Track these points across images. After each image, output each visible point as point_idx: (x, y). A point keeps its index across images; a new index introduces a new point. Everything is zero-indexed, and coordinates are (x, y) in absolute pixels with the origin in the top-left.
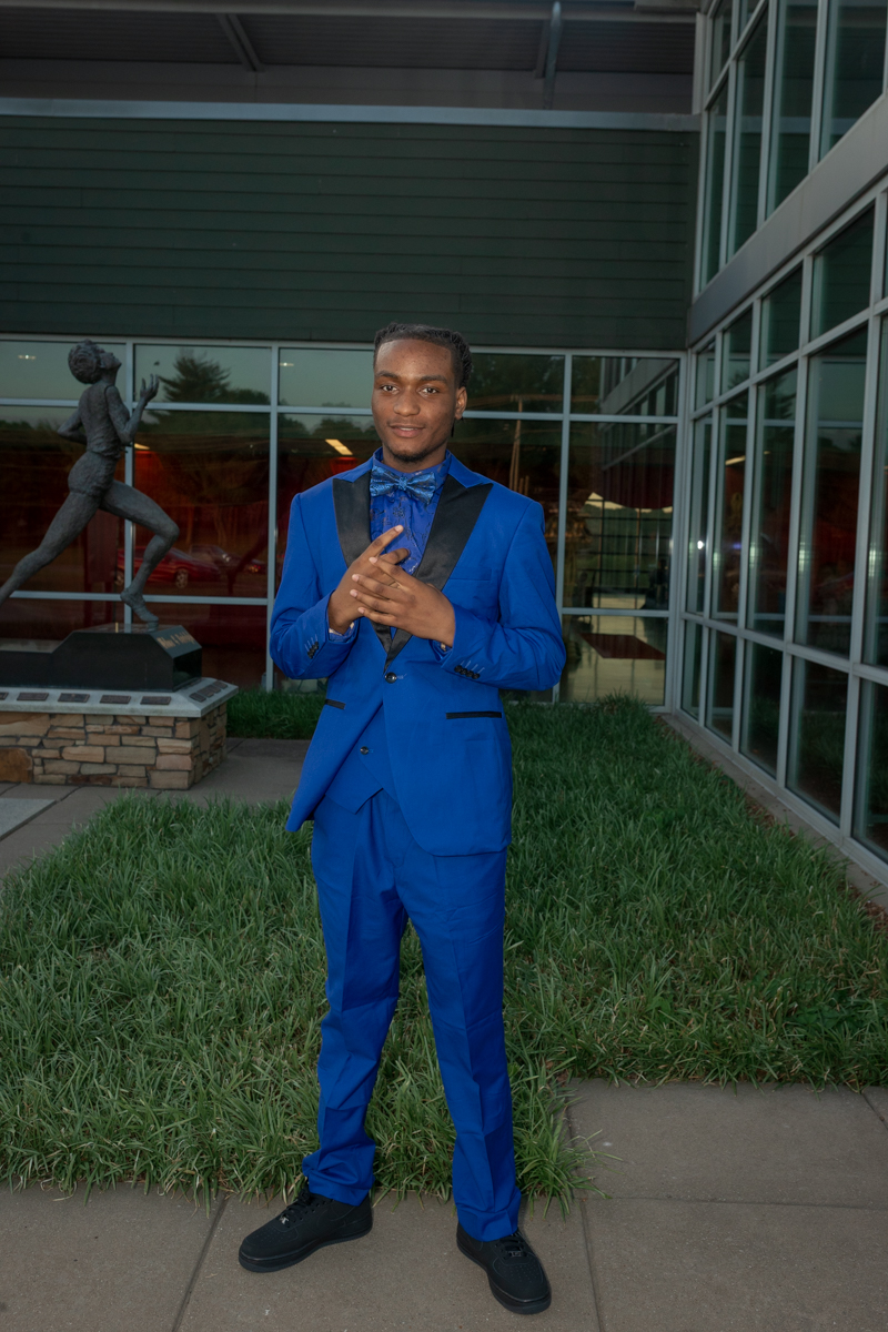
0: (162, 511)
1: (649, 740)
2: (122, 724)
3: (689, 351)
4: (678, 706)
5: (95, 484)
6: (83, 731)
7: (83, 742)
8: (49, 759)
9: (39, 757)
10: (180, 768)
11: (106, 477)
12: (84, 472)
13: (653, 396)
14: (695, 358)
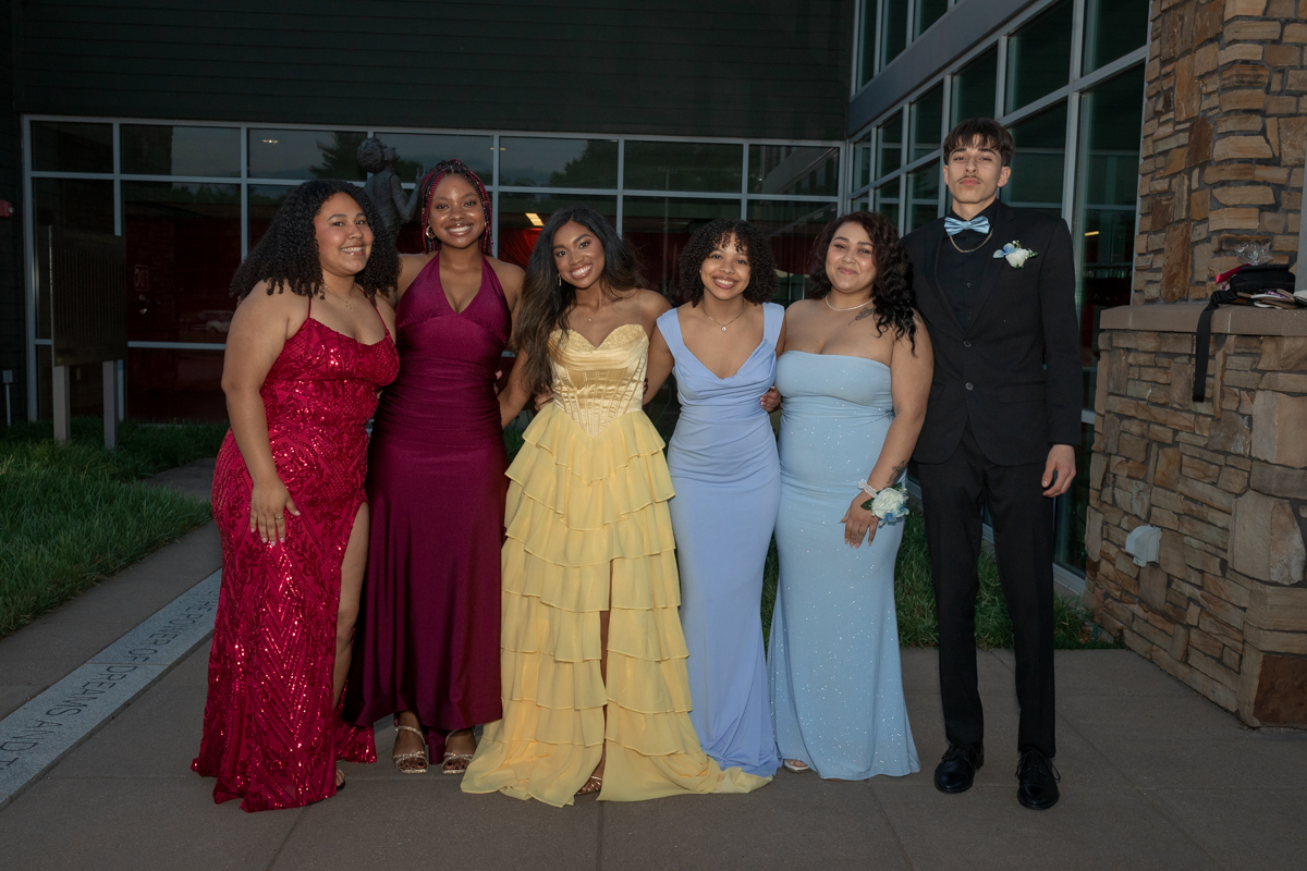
3: (848, 141)
14: (852, 146)
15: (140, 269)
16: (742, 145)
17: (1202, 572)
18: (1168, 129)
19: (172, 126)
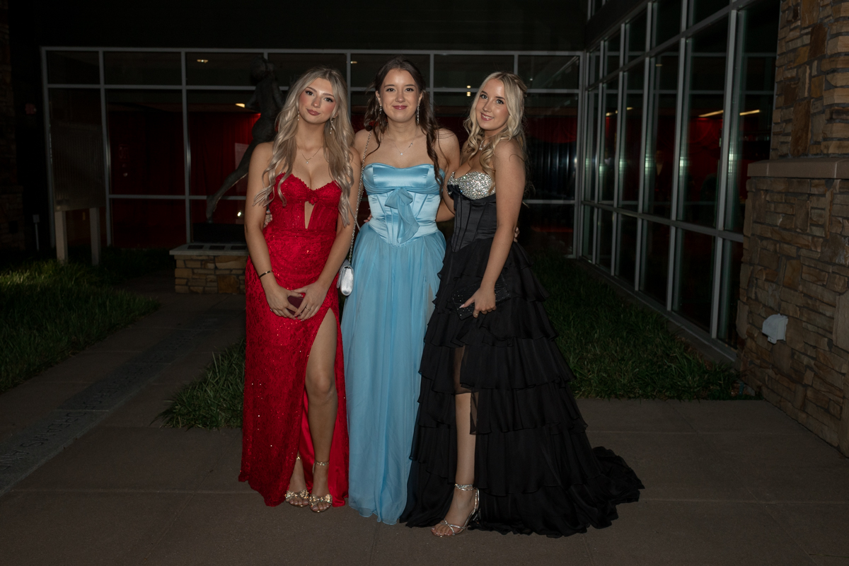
3: (585, 51)
4: (581, 255)
12: (262, 127)
15: (123, 147)
16: (513, 56)
17: (815, 347)
18: (796, 33)
19: (143, 52)
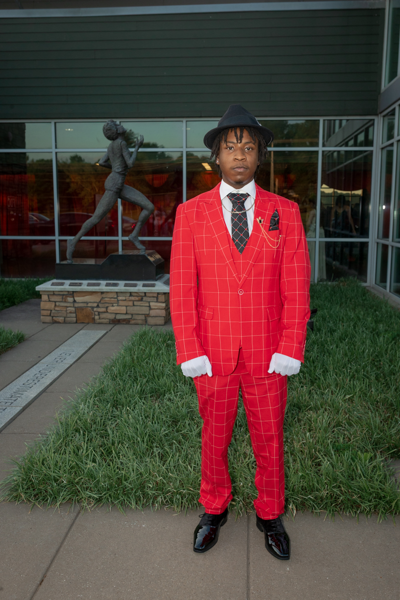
0: (147, 199)
1: (368, 298)
2: (134, 296)
3: (379, 115)
4: (374, 283)
5: (117, 187)
6: (116, 300)
7: (116, 305)
8: (102, 312)
9: (97, 311)
10: (160, 315)
11: (121, 183)
12: (112, 181)
13: (356, 138)
14: (382, 119)
15: (10, 198)
16: (319, 120)
19: (24, 123)
